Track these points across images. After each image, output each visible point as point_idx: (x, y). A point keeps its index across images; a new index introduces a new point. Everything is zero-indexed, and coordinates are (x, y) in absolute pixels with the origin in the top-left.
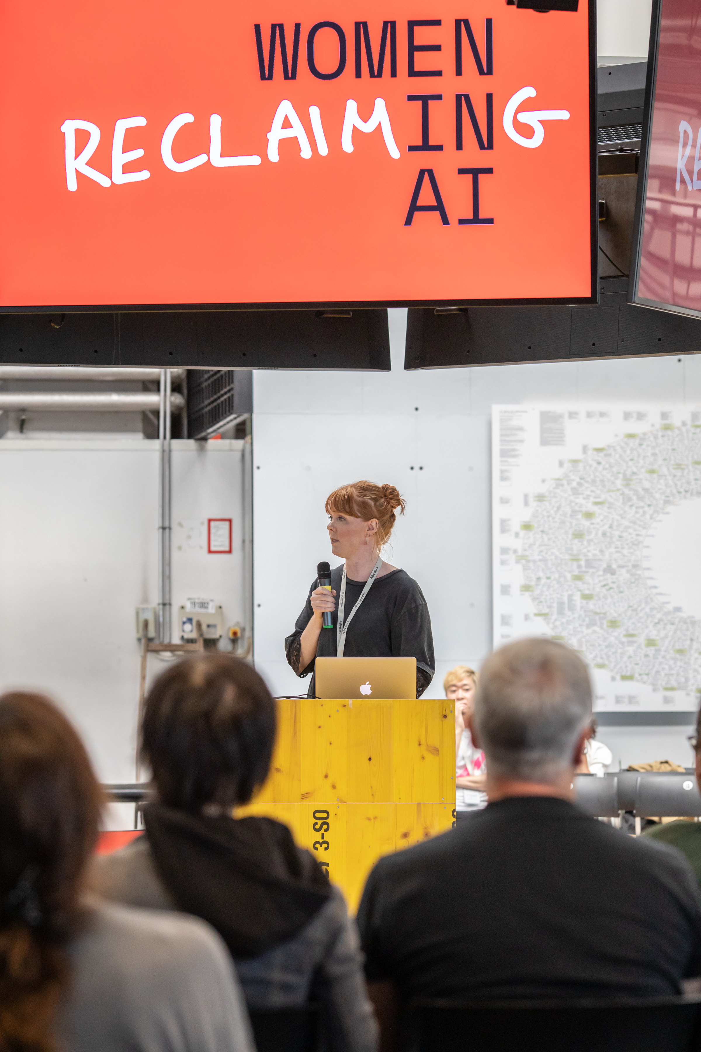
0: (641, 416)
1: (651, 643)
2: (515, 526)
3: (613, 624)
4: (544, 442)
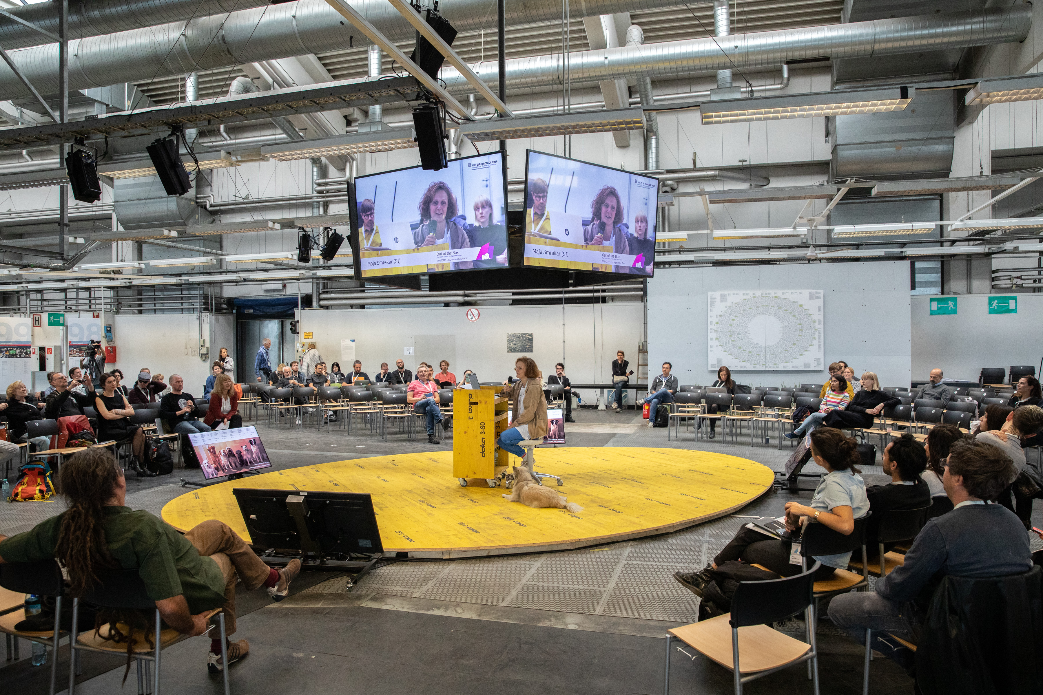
0: (747, 294)
1: (750, 352)
2: (714, 323)
3: (740, 348)
4: (721, 301)
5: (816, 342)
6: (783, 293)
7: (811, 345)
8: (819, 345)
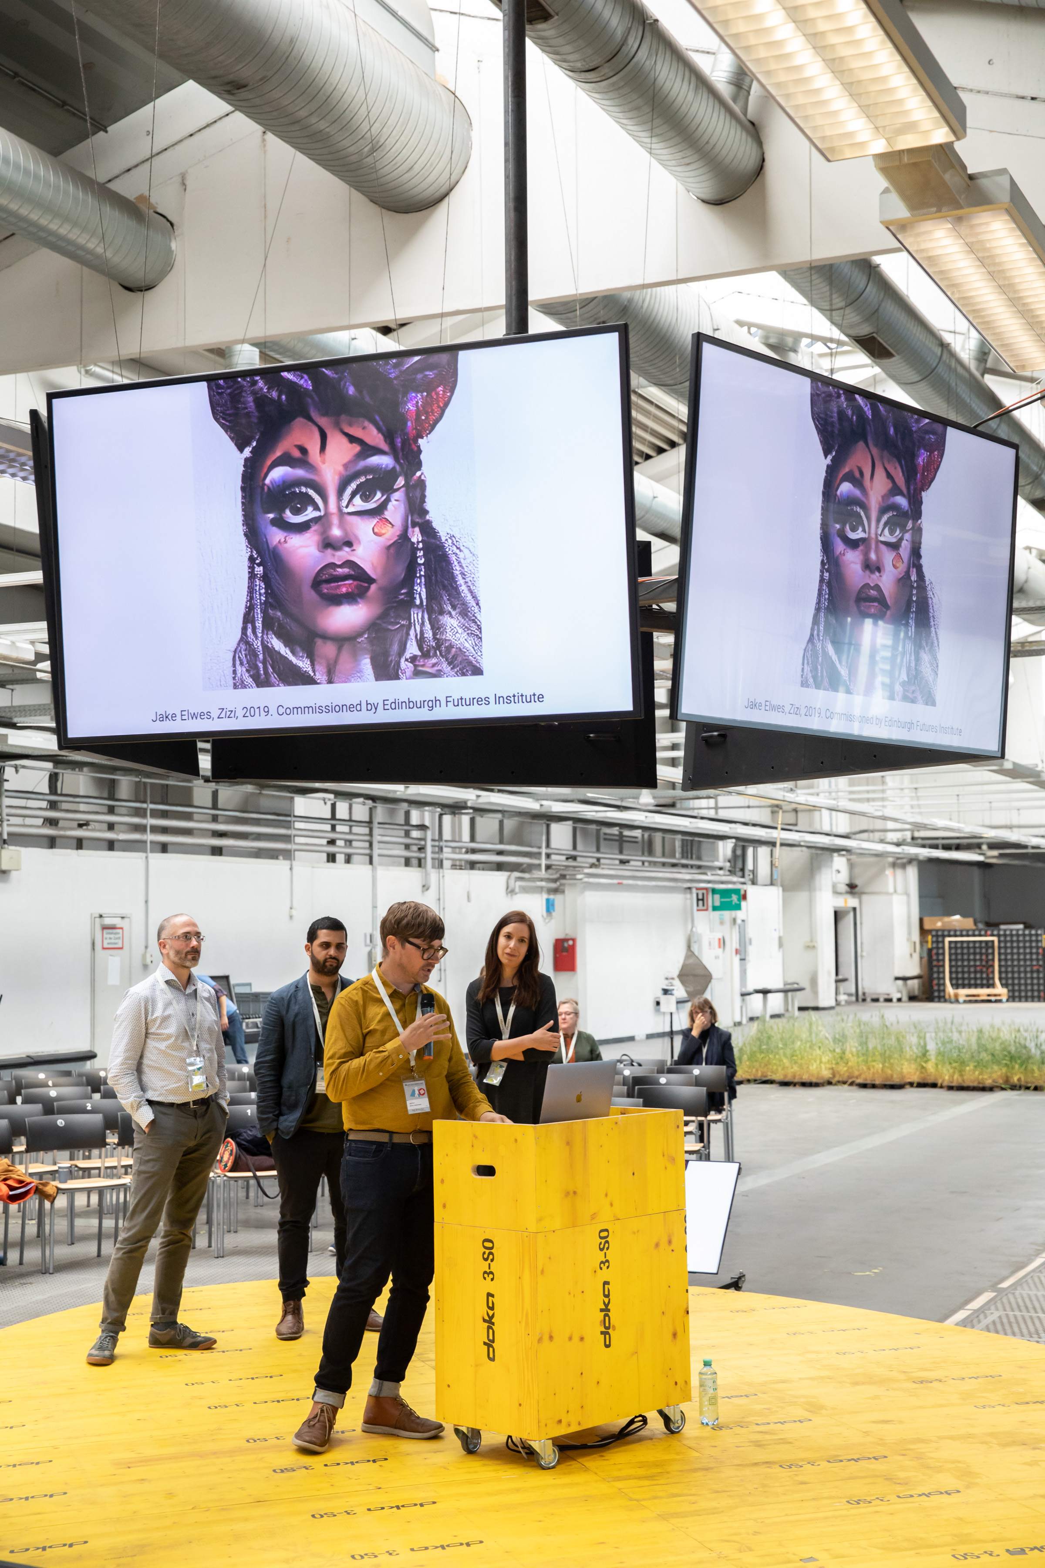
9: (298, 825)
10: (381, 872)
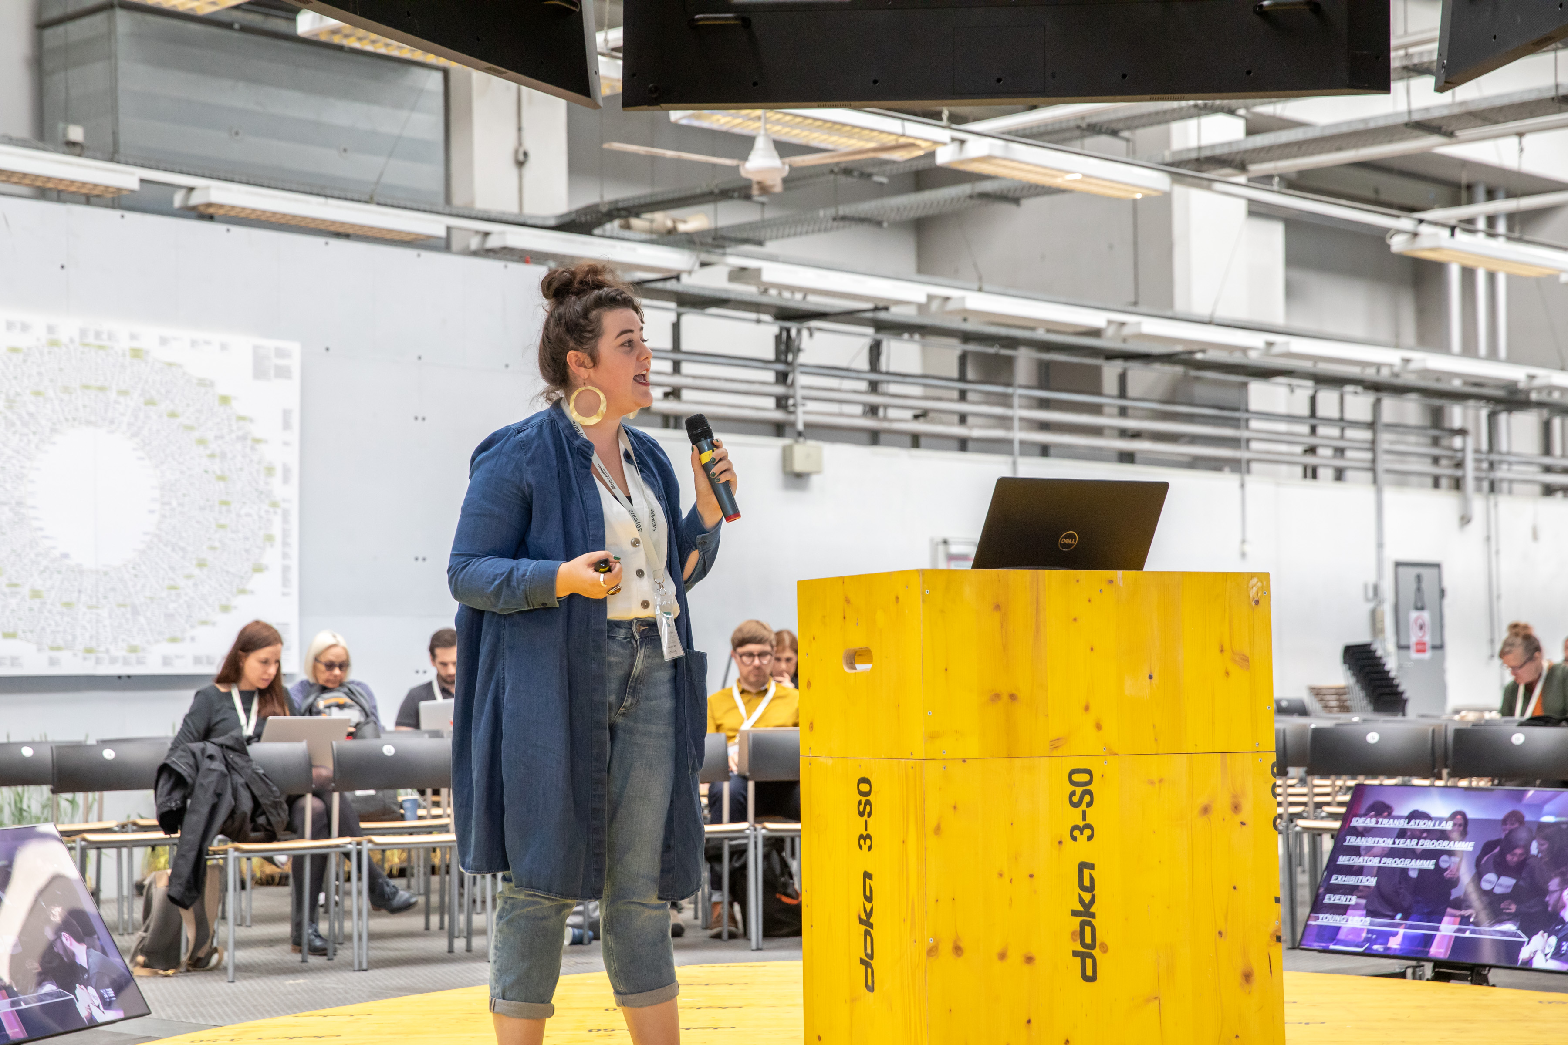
0: (25, 328)
1: (36, 594)
5: (272, 557)
6: (164, 341)
7: (258, 569)
8: (286, 569)
9: (1254, 424)
10: (1391, 495)
